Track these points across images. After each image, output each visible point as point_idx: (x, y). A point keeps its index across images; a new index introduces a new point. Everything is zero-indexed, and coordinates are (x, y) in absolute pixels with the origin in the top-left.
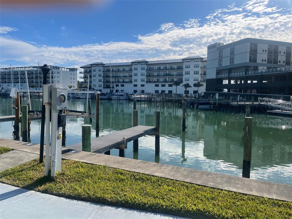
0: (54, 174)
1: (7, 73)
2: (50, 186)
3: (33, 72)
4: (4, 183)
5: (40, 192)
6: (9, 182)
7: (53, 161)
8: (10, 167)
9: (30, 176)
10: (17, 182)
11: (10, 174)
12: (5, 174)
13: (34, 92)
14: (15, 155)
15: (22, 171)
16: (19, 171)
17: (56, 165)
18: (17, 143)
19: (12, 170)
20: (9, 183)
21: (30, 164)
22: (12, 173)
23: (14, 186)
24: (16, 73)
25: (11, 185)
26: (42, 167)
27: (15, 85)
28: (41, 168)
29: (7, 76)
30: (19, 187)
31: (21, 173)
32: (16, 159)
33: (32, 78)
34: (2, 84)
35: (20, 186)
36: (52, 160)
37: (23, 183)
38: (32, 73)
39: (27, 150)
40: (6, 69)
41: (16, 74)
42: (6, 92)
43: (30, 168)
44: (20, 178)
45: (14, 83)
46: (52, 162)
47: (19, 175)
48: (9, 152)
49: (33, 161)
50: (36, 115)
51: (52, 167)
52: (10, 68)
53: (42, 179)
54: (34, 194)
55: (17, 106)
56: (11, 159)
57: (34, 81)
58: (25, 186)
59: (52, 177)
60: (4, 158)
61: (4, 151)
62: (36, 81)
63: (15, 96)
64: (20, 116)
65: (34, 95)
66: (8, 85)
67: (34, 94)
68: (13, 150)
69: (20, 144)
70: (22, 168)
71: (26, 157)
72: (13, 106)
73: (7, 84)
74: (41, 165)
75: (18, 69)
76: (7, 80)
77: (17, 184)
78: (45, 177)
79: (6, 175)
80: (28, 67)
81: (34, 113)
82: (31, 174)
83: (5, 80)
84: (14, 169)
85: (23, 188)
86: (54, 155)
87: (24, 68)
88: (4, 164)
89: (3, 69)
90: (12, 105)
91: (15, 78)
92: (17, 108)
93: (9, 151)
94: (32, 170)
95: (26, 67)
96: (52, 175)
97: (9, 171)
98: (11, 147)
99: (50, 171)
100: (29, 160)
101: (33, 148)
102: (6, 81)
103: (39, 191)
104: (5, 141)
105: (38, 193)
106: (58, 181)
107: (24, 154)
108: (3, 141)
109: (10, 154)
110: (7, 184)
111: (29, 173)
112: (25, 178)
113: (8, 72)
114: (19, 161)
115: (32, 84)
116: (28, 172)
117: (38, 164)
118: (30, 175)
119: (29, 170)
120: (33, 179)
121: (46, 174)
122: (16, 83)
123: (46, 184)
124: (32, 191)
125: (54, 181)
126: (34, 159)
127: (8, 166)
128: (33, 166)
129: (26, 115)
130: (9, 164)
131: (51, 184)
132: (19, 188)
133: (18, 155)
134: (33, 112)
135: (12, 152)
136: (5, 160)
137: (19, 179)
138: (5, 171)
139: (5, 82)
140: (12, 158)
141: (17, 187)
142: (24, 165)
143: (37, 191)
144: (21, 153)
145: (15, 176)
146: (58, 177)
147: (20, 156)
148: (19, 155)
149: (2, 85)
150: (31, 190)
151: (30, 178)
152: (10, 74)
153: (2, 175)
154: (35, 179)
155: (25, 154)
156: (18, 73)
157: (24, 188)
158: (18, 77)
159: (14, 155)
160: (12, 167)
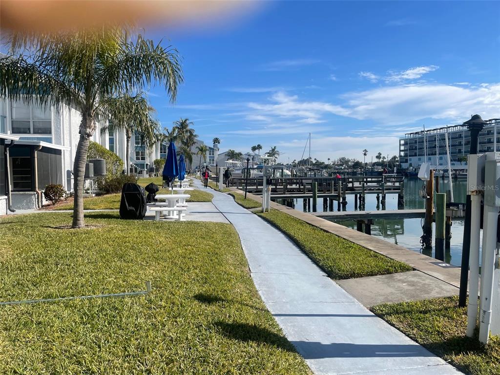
0: (487, 338)
1: (417, 139)
2: (475, 362)
3: (461, 135)
4: (393, 325)
5: (454, 366)
6: (401, 326)
7: (485, 312)
8: (406, 300)
9: (439, 327)
10: (415, 332)
11: (405, 312)
12: (397, 309)
13: (462, 170)
14: (417, 280)
15: (425, 312)
16: (421, 312)
17: (490, 322)
18: (423, 259)
19: (408, 306)
20: (401, 329)
21: (441, 303)
22: (409, 312)
23: (408, 336)
24: (432, 139)
25: (405, 334)
26: (463, 316)
27: (430, 159)
28: (462, 318)
29: (417, 145)
30: (417, 341)
31: (422, 315)
32: (418, 288)
33: (460, 144)
34: (410, 157)
35: (420, 340)
36: (483, 308)
37: (424, 337)
38: (460, 137)
39: (439, 274)
40: (416, 133)
41: (432, 141)
42: (415, 169)
43: (440, 310)
44: (421, 326)
45: (429, 155)
46: (482, 312)
47: (419, 319)
48: (407, 272)
49: (447, 300)
50: (462, 211)
51: (481, 323)
52: (423, 132)
53: (461, 340)
54: (441, 366)
55: (430, 194)
56: (409, 285)
57: (463, 150)
58: (428, 345)
59: (482, 343)
60: (399, 280)
61: (399, 268)
62: (466, 150)
63: (426, 176)
64: (434, 210)
65: (461, 175)
66: (420, 159)
67: (461, 173)
68: (414, 269)
69: (427, 262)
70: (426, 307)
71: (435, 288)
72: (422, 193)
73: (417, 158)
74: (461, 310)
75: (435, 131)
76: (417, 151)
77: (414, 334)
78: (466, 337)
79: (397, 313)
80: (453, 127)
81: (458, 208)
82: (441, 323)
83: (415, 151)
84: (413, 306)
85: (424, 345)
86: (486, 299)
87: (446, 128)
88: (396, 292)
89: (412, 135)
90: (422, 191)
91: (430, 148)
92: (428, 197)
93: (408, 270)
94: (444, 316)
95: (449, 127)
96: (481, 339)
97: (403, 306)
98: (412, 264)
99: (477, 330)
100: (439, 296)
101: (449, 274)
102: (416, 153)
103: (452, 363)
104: (403, 251)
105: (450, 366)
106: (494, 357)
107: (431, 281)
108: (401, 252)
109: (408, 276)
110: (398, 329)
111: (437, 321)
112: (429, 328)
113: (419, 138)
114: (422, 293)
115: (459, 155)
116: (436, 318)
117: (455, 307)
118: (439, 325)
119: (438, 315)
120: (443, 335)
121: (468, 332)
122: (432, 154)
123: (468, 355)
124: (439, 359)
125: (486, 354)
126: (449, 295)
127: (404, 296)
128: (446, 309)
129: (443, 211)
130: (404, 293)
131: (479, 359)
132: (417, 344)
133: (421, 281)
134: (456, 205)
135: (412, 272)
136: (400, 284)
137: (418, 327)
138: (398, 305)
139: (414, 154)
140: (412, 284)
141: (413, 340)
142: (430, 302)
143: (449, 363)
144: (427, 278)
145: (412, 318)
146: (493, 347)
147: (425, 284)
148: (423, 280)
149: (410, 160)
150: (438, 356)
151: (437, 331)
152: (423, 142)
153: (392, 311)
154: (448, 336)
155: (433, 281)
156: (435, 138)
157: (425, 347)
158: (435, 145)
159: (415, 279)
160: (409, 301)
